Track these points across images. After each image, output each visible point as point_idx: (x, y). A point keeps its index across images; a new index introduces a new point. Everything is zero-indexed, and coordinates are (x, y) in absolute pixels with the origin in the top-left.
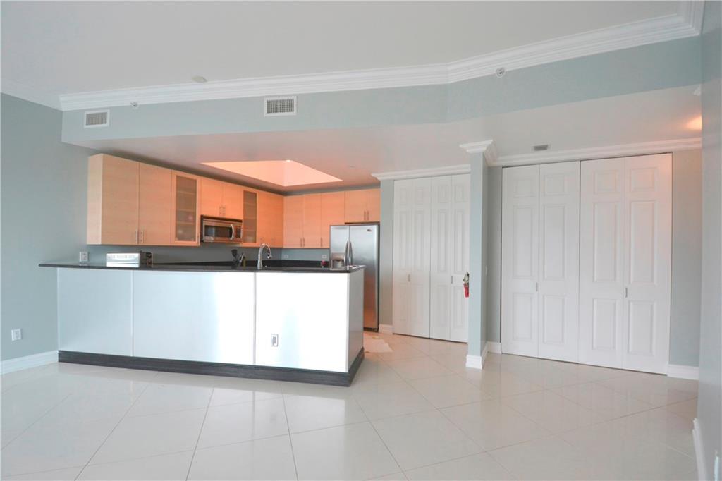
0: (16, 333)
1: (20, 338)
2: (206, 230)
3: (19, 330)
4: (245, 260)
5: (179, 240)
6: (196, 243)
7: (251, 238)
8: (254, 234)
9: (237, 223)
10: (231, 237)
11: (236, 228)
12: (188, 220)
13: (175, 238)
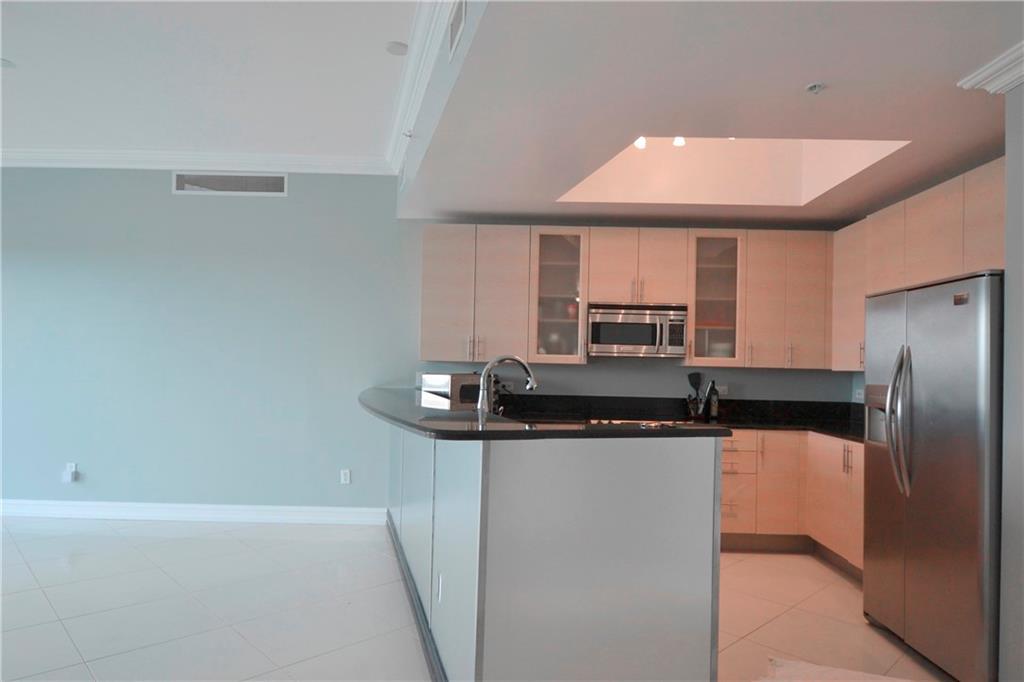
0: (345, 474)
1: (348, 482)
2: (597, 333)
3: (347, 471)
4: (714, 398)
5: (548, 352)
6: (578, 358)
7: (723, 346)
8: (730, 337)
9: (672, 312)
10: (654, 344)
11: (670, 325)
12: (567, 315)
13: (538, 348)
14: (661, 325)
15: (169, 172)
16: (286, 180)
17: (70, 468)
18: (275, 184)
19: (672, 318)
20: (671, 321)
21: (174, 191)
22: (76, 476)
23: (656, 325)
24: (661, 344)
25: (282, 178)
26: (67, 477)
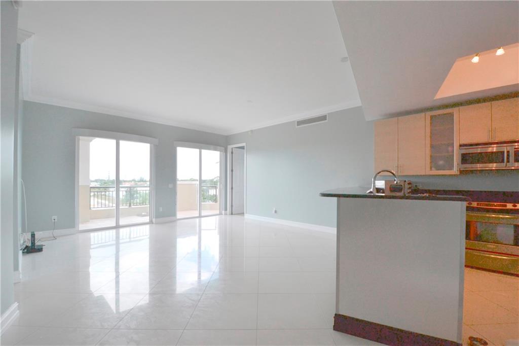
6: (455, 171)
9: (516, 144)
10: (503, 161)
11: (515, 151)
12: (448, 152)
13: (431, 168)
14: (508, 152)
15: (294, 121)
16: (327, 116)
17: (274, 210)
18: (323, 118)
19: (517, 147)
20: (515, 149)
21: (297, 127)
22: (276, 212)
23: (504, 152)
24: (508, 161)
25: (326, 116)
26: (274, 212)
